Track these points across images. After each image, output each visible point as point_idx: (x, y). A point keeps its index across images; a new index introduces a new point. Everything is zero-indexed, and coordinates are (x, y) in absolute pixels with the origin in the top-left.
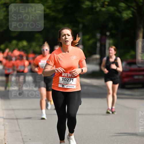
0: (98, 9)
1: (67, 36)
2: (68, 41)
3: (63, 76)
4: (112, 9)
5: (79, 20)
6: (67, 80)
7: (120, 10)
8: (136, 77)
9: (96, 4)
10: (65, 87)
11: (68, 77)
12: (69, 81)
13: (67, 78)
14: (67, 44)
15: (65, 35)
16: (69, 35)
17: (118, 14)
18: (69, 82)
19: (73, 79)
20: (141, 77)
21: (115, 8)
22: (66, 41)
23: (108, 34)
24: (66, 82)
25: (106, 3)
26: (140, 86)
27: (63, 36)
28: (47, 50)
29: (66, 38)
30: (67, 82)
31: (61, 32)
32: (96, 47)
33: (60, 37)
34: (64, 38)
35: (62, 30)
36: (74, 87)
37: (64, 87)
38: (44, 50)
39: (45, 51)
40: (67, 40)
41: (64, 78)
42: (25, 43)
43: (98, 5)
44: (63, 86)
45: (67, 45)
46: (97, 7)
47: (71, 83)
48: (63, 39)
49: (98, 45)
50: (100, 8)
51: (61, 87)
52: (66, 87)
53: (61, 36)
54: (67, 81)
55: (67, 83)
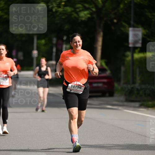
0: (54, 10)
4: (69, 9)
7: (78, 10)
8: (95, 85)
9: (52, 4)
17: (75, 15)
20: (100, 85)
21: (73, 9)
23: (65, 38)
25: (63, 3)
26: (100, 94)
32: (52, 52)
43: (55, 5)
46: (53, 7)
49: (54, 50)
50: (56, 8)
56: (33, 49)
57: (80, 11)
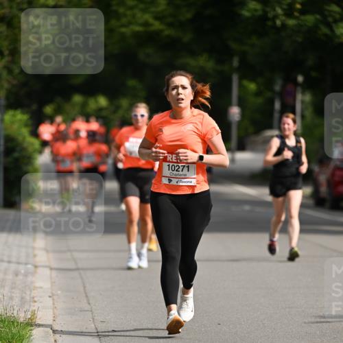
0: (278, 23)
1: (181, 90)
2: (183, 100)
3: (169, 162)
4: (310, 19)
5: (234, 46)
6: (176, 168)
7: (330, 19)
9: (275, 10)
10: (174, 182)
11: (177, 162)
12: (180, 169)
13: (176, 165)
14: (180, 105)
15: (176, 87)
16: (184, 88)
17: (325, 30)
18: (180, 173)
19: (188, 167)
21: (318, 17)
22: (179, 100)
23: (300, 79)
24: (175, 172)
25: (298, 6)
27: (173, 89)
28: (142, 116)
29: (178, 94)
30: (177, 173)
31: (170, 82)
33: (167, 90)
34: (174, 92)
35: (172, 77)
36: (191, 182)
37: (172, 183)
38: (136, 116)
39: (139, 118)
40: (181, 96)
41: (171, 164)
42: (103, 101)
43: (279, 11)
44: (170, 181)
45: (180, 107)
46: (276, 17)
47: (185, 175)
48: (172, 94)
49: (277, 105)
50: (284, 18)
51: (167, 183)
52: (175, 184)
53: (170, 89)
54: (177, 171)
55: (176, 175)
56: (230, 104)
57: (336, 21)
